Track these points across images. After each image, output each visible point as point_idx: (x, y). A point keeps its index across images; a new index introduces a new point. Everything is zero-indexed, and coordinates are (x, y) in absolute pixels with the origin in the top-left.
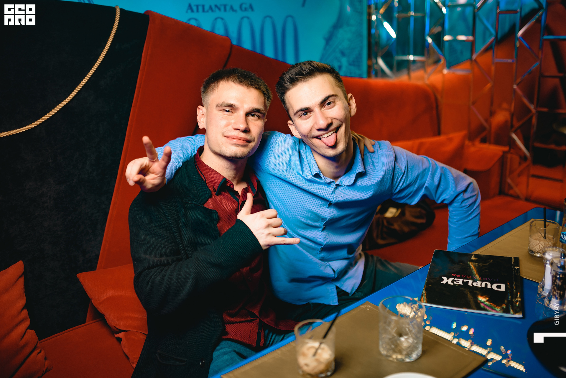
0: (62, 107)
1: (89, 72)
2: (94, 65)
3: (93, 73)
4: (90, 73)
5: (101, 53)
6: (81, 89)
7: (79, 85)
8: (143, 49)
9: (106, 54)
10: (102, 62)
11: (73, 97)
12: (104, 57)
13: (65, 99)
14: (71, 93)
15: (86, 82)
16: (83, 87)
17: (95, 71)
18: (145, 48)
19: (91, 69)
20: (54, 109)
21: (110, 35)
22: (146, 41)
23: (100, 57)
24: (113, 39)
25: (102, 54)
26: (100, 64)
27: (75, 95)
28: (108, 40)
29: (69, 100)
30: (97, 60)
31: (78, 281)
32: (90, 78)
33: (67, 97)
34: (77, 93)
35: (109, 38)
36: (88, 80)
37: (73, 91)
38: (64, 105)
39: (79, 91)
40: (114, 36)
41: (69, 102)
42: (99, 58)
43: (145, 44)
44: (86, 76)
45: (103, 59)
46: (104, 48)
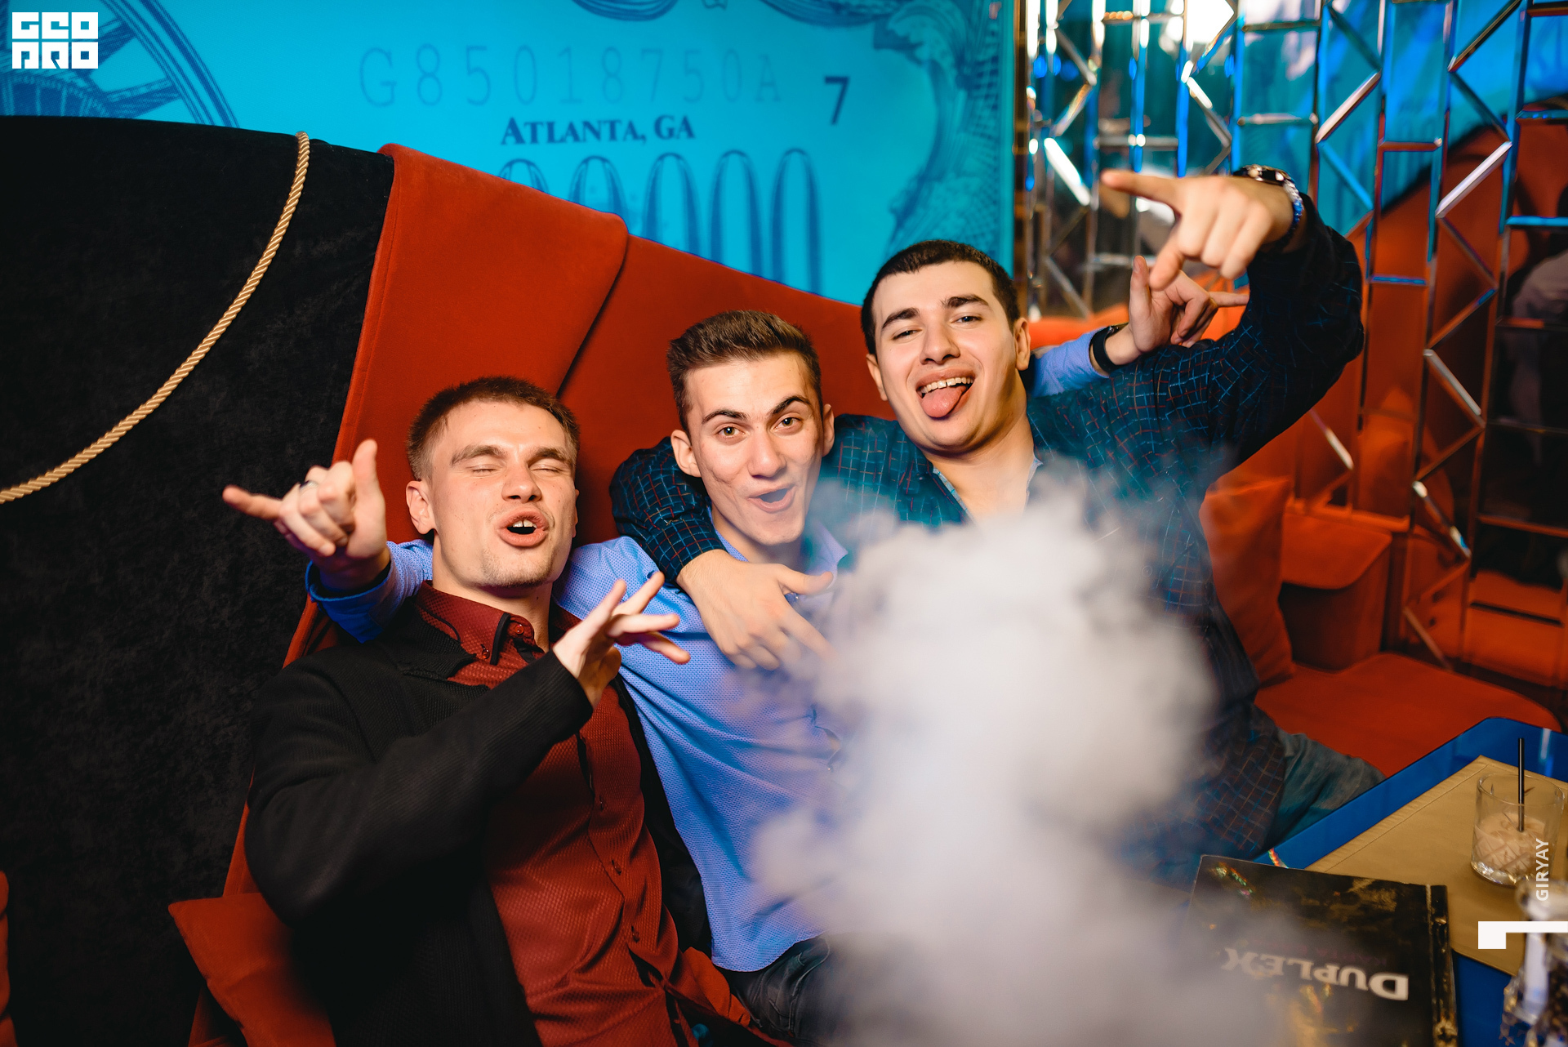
0: (135, 426)
1: (216, 323)
2: (231, 303)
3: (228, 328)
4: (217, 327)
5: (253, 269)
6: (191, 373)
7: (184, 360)
8: (373, 258)
9: (265, 274)
10: (253, 294)
11: (168, 398)
12: (261, 280)
13: (144, 402)
14: (161, 386)
15: (207, 354)
16: (196, 366)
17: (233, 321)
18: (378, 256)
19: (221, 316)
20: (110, 430)
21: (278, 219)
22: (382, 236)
23: (249, 281)
24: (288, 229)
25: (254, 273)
26: (248, 300)
27: (174, 391)
28: (271, 233)
29: (155, 406)
30: (240, 289)
31: (170, 922)
32: (218, 341)
33: (150, 397)
34: (179, 385)
35: (275, 225)
36: (212, 347)
37: (167, 379)
38: (141, 421)
39: (185, 379)
40: (291, 221)
41: (156, 410)
42: (244, 283)
43: (381, 242)
44: (206, 336)
45: (257, 287)
46: (261, 256)
